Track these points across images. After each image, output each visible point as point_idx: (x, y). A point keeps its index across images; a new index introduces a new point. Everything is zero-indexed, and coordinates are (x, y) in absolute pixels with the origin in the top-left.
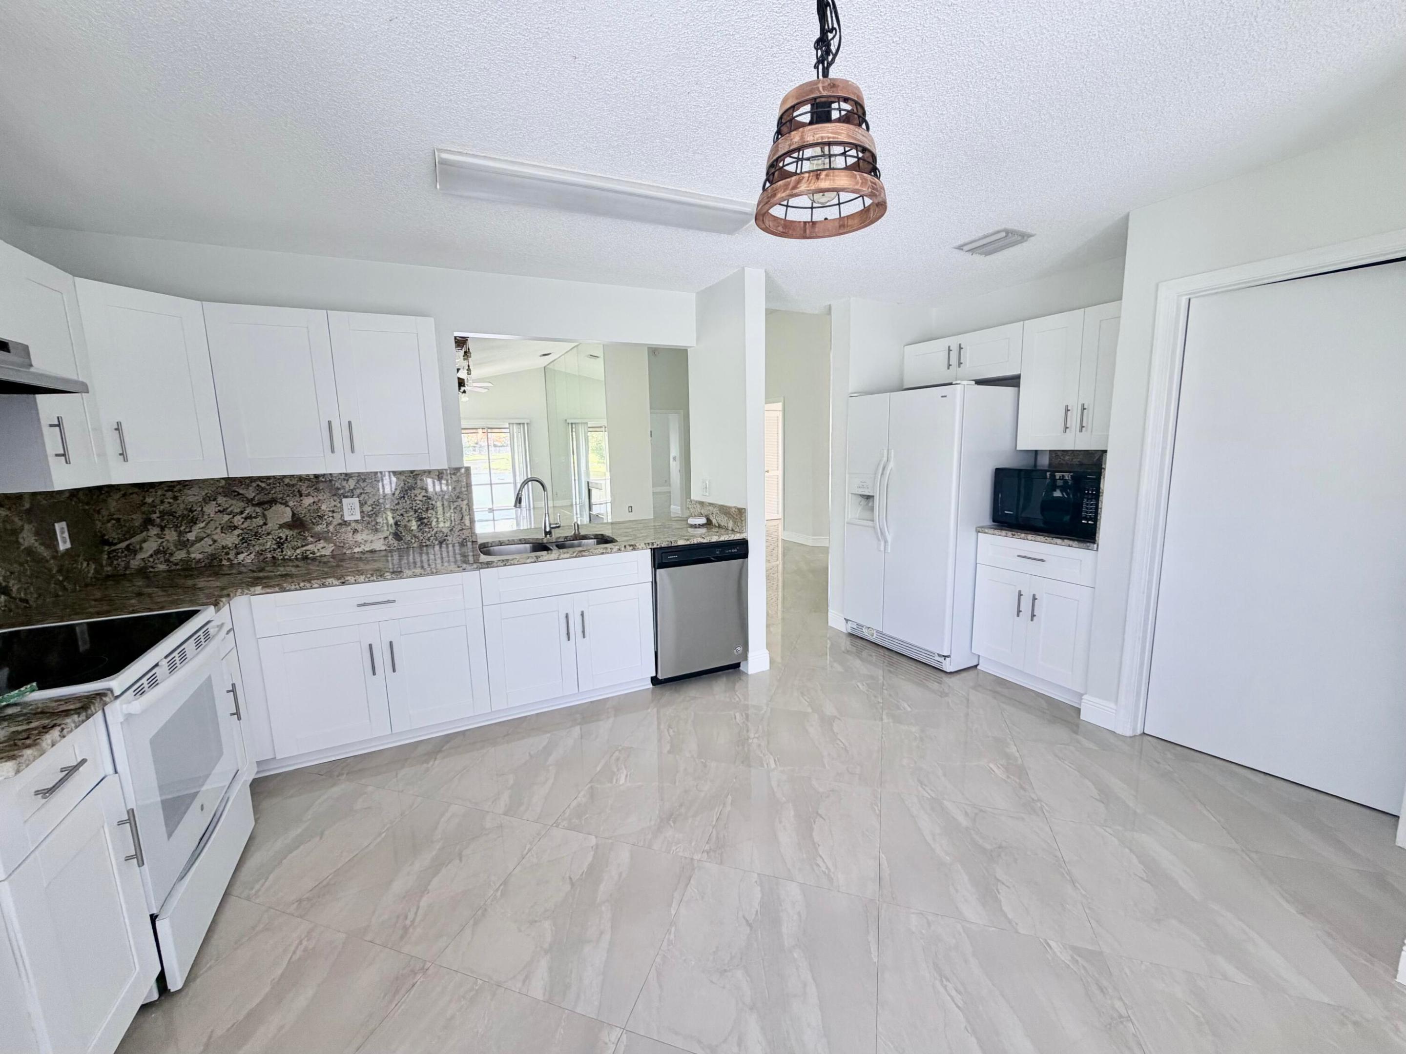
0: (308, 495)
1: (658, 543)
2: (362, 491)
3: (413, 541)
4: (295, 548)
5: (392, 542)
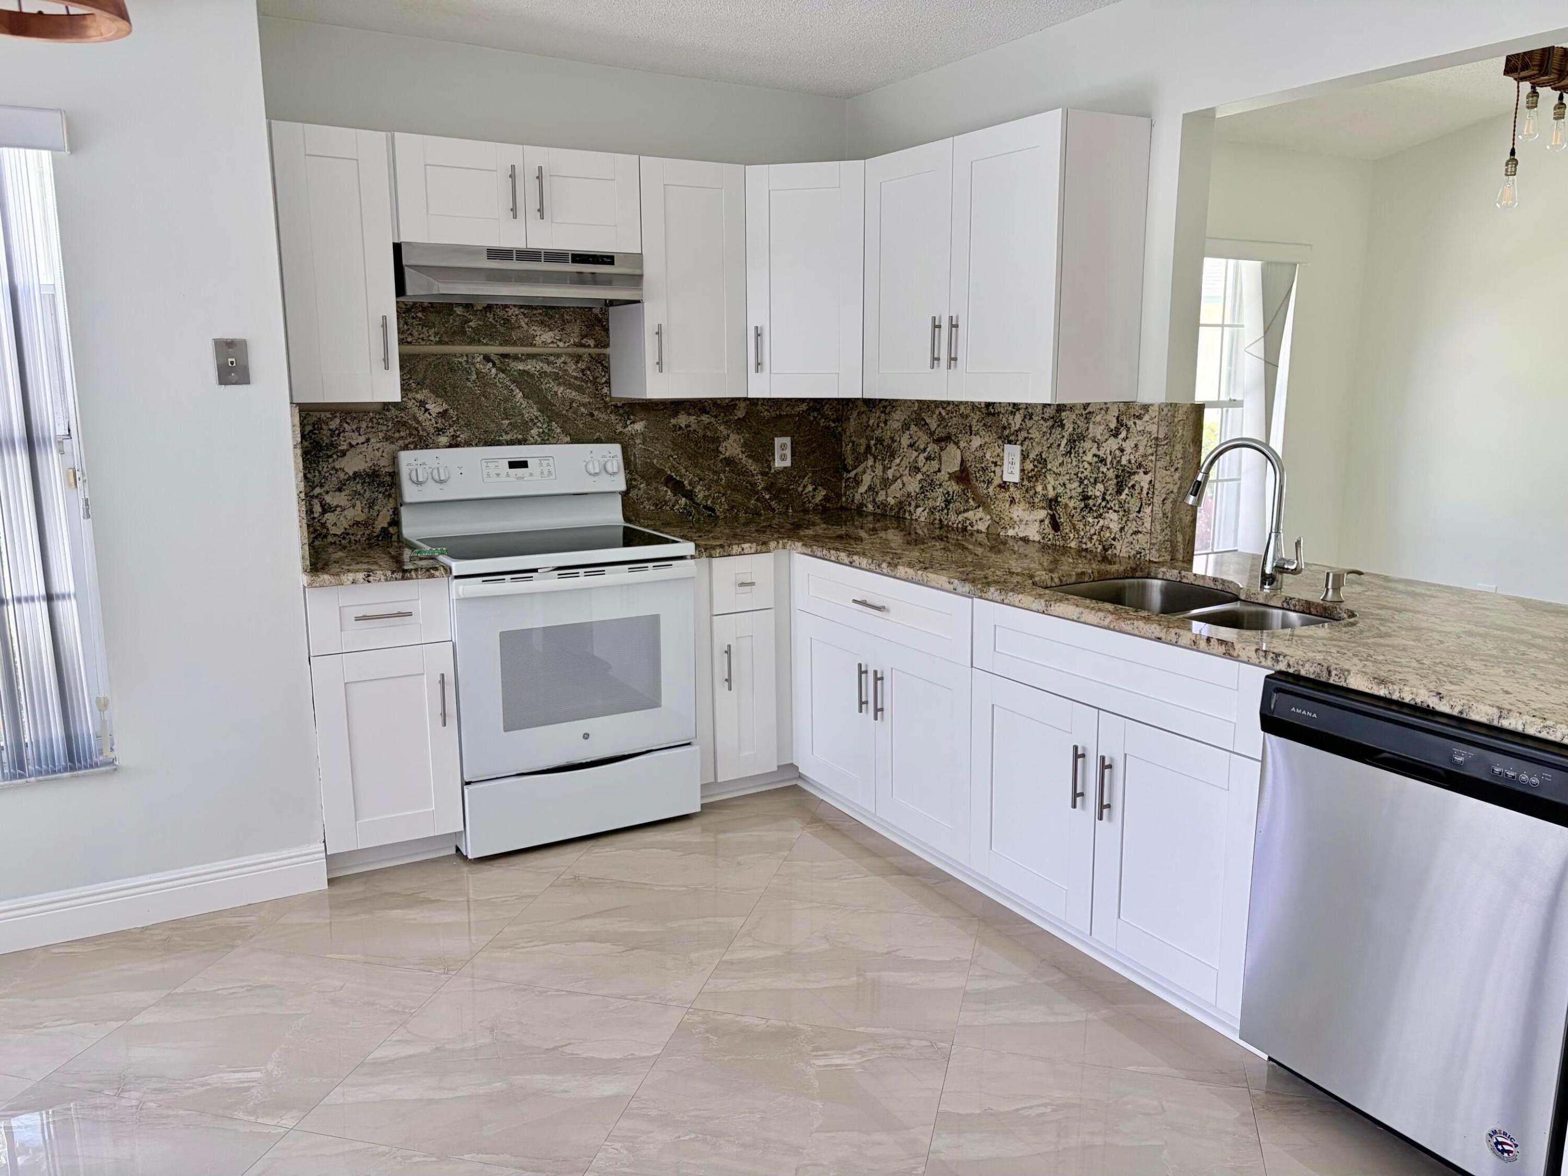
0: (977, 433)
1: (1293, 661)
2: (1026, 435)
3: (1072, 536)
4: (959, 513)
5: (1047, 531)
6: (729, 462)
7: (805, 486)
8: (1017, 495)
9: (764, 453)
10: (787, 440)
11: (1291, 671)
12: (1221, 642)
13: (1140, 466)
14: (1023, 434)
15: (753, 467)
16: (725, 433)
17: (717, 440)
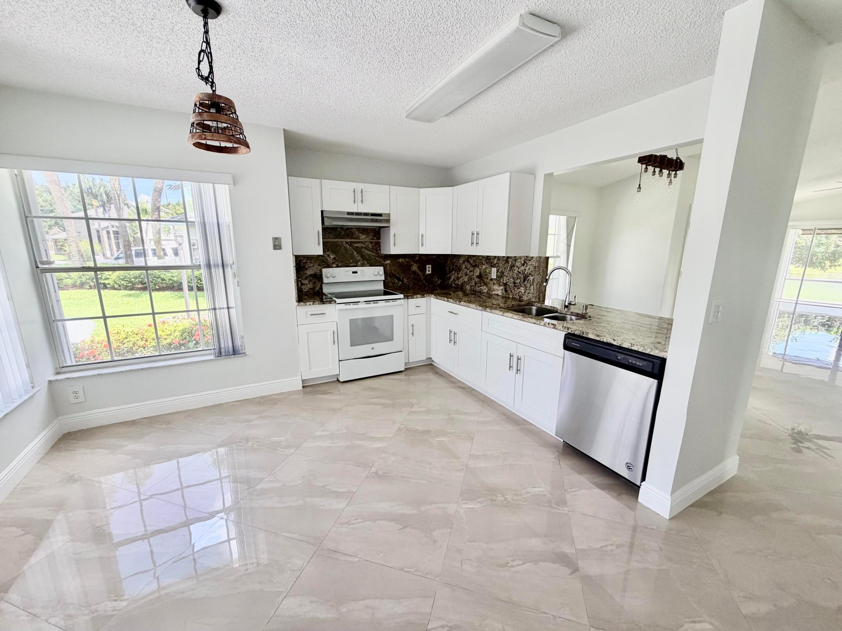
0: (484, 264)
1: (573, 330)
3: (511, 294)
4: (479, 287)
5: (504, 292)
6: (414, 272)
7: (435, 279)
8: (495, 282)
9: (424, 270)
10: (430, 266)
11: (572, 332)
12: (553, 324)
13: (530, 274)
14: (497, 265)
15: (420, 273)
16: (412, 263)
17: (411, 266)
